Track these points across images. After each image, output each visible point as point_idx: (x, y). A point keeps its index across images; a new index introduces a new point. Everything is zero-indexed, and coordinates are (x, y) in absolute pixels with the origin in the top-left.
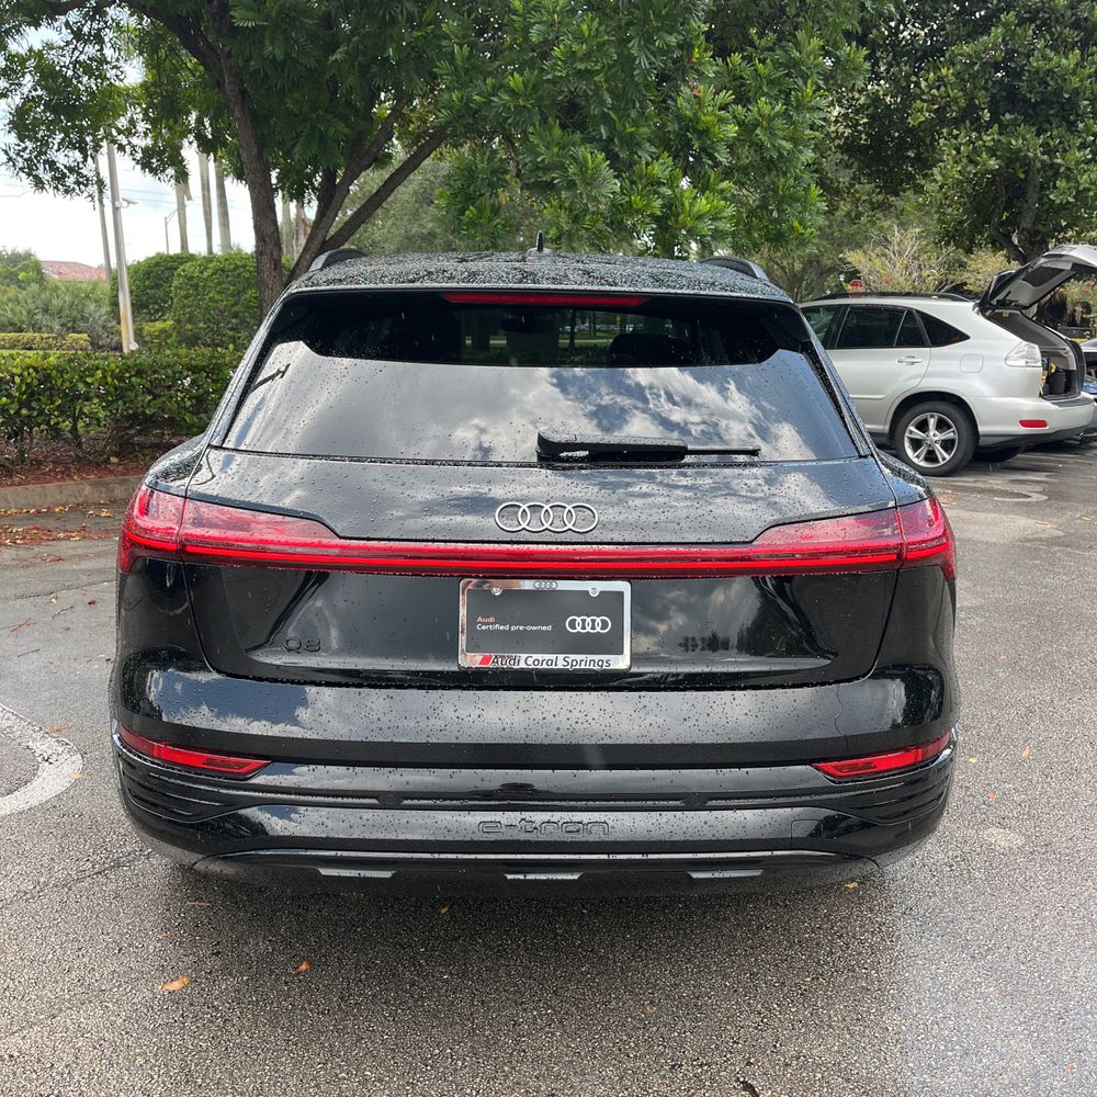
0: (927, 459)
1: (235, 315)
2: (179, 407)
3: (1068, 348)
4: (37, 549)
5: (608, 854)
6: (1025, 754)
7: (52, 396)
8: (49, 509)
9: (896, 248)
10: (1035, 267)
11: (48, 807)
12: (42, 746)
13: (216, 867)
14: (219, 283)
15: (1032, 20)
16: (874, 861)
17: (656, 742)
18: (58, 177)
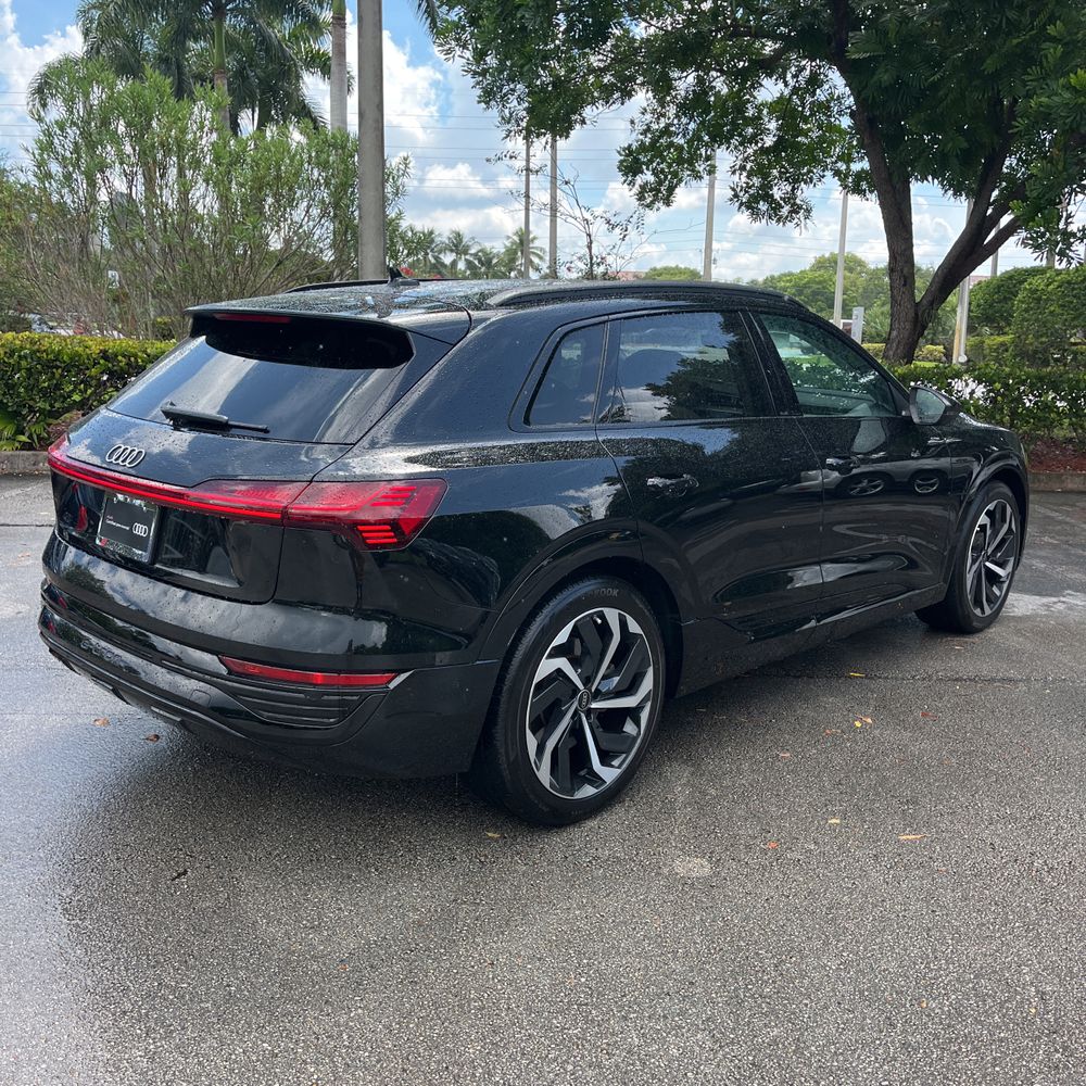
14: (1063, 296)
18: (775, 207)
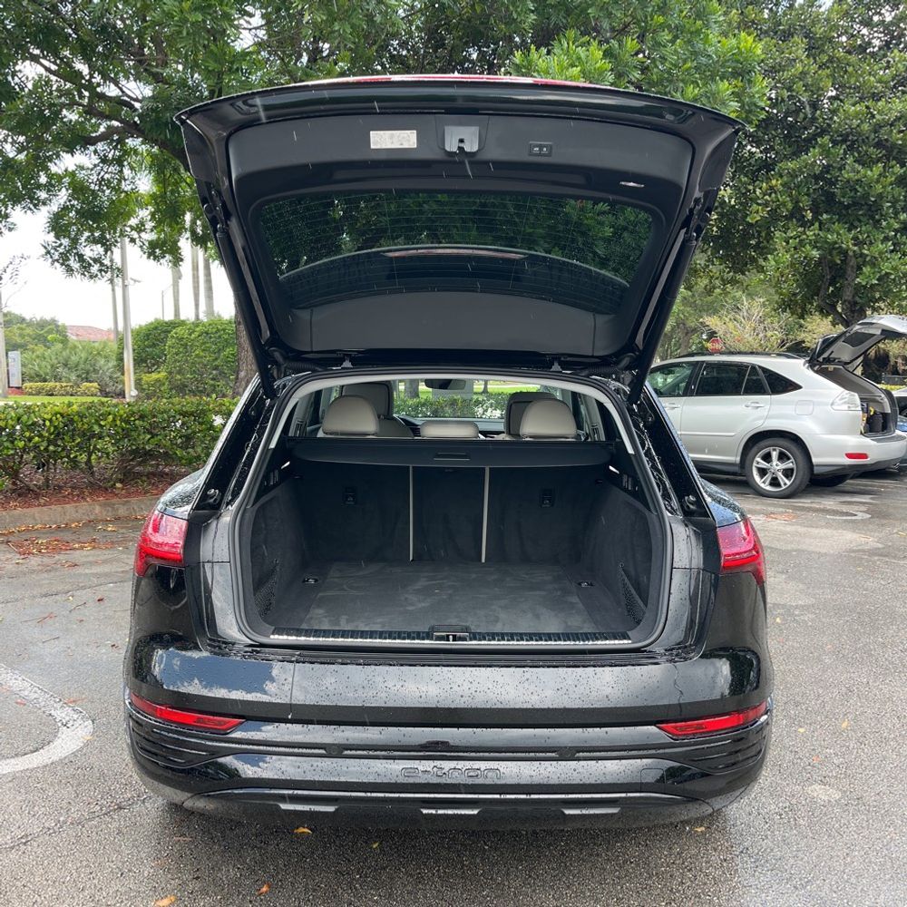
0: (771, 484)
1: (216, 368)
2: (172, 444)
3: (883, 396)
4: (57, 557)
5: (500, 794)
6: (844, 725)
7: (73, 435)
8: (67, 524)
9: (745, 314)
10: (852, 332)
11: (66, 762)
12: (61, 714)
13: (201, 804)
14: (204, 343)
15: (844, 141)
16: (708, 803)
17: (536, 707)
18: (85, 266)
